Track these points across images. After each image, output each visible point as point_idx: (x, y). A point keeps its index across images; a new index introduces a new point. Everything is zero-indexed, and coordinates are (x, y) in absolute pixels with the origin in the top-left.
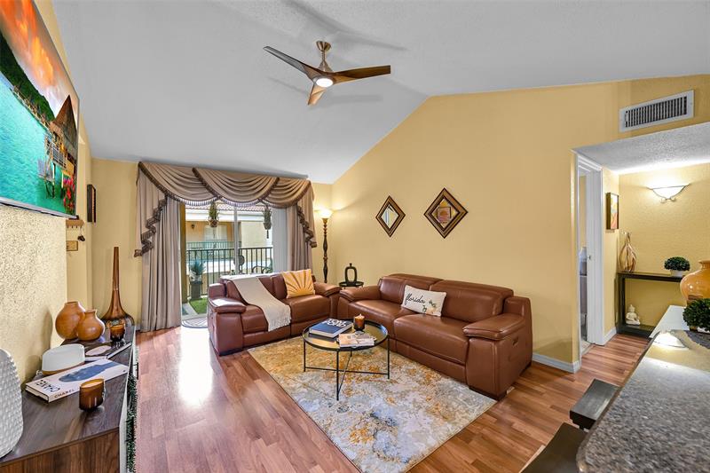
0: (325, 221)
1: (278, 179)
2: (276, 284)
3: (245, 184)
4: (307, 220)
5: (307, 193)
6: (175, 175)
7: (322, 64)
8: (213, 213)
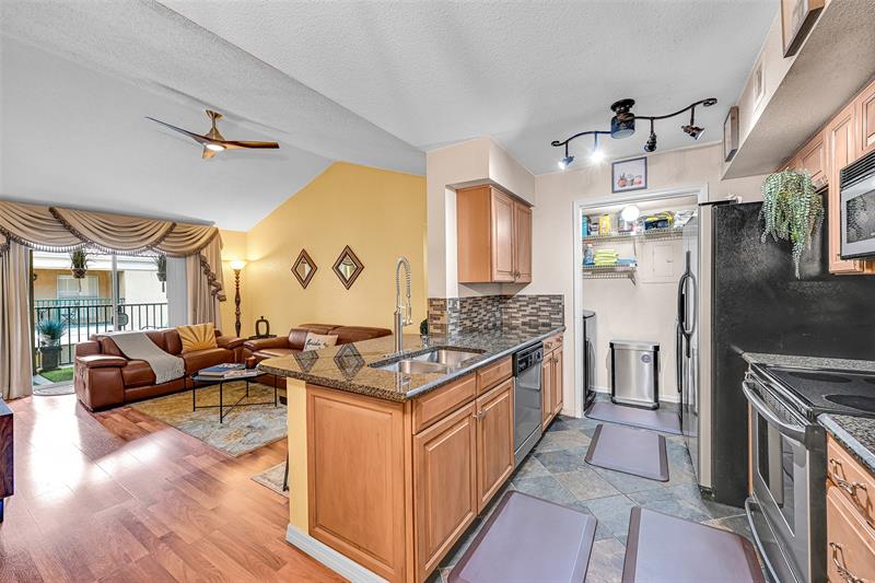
0: (237, 273)
1: (174, 225)
2: (168, 339)
3: (126, 228)
4: (213, 271)
5: (214, 240)
6: (22, 214)
7: (211, 131)
8: (79, 260)
